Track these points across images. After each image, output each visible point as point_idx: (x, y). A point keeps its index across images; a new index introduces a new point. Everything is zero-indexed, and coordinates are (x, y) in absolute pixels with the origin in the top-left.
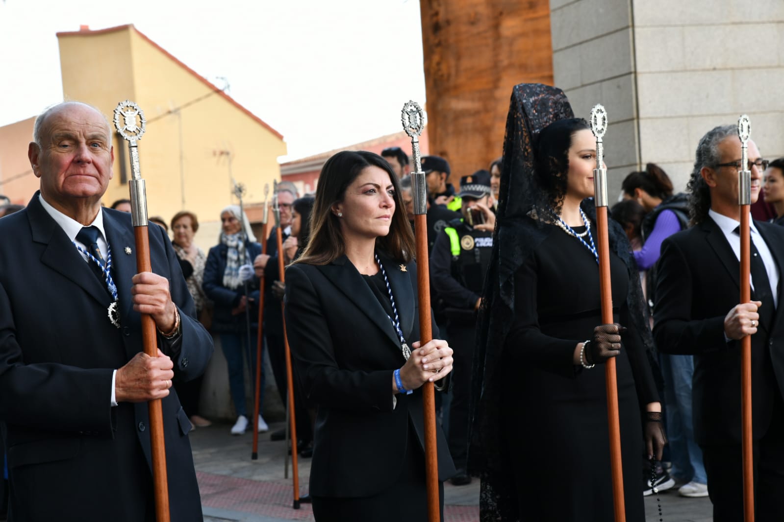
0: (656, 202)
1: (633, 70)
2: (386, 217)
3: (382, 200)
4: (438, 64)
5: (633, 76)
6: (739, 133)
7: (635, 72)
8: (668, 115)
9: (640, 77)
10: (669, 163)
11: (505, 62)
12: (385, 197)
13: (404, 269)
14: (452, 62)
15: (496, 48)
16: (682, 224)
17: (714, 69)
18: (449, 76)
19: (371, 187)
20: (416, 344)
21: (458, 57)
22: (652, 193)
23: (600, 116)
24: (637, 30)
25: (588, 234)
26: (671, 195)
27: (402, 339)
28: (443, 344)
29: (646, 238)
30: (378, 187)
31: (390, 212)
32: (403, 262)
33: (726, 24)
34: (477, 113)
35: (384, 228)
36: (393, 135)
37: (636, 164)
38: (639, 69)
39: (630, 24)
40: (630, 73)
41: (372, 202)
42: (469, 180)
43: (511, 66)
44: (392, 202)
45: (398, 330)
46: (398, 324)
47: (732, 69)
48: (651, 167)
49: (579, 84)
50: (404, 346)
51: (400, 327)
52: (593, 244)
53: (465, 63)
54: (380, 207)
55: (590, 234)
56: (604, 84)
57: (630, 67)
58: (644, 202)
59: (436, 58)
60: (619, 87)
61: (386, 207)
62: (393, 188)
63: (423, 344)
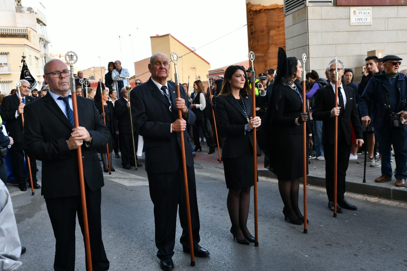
0: (314, 81)
1: (308, 44)
2: (243, 83)
3: (242, 78)
4: (252, 43)
5: (308, 46)
6: (335, 62)
7: (308, 45)
8: (317, 57)
9: (310, 46)
10: (317, 70)
11: (271, 43)
12: (243, 78)
13: (247, 98)
14: (256, 43)
15: (268, 39)
16: (320, 86)
17: (330, 44)
18: (255, 46)
19: (239, 75)
20: (251, 118)
21: (258, 42)
22: (313, 78)
23: (304, 57)
24: (309, 33)
25: (296, 88)
26: (318, 78)
27: (247, 116)
28: (259, 117)
29: (310, 90)
30: (241, 75)
31: (244, 82)
32: (247, 96)
33: (334, 32)
34: (262, 57)
35: (242, 86)
36: (239, 63)
37: (308, 70)
38: (309, 44)
39: (307, 32)
40: (307, 45)
41: (239, 79)
42: (262, 74)
43: (272, 44)
44: (244, 79)
45: (246, 114)
46: (246, 112)
47: (335, 44)
48: (313, 71)
49: (293, 48)
50: (248, 118)
51: (246, 113)
52: (297, 90)
53: (260, 43)
54: (241, 80)
55: (297, 89)
56: (300, 48)
57: (307, 44)
58: (310, 81)
59: (252, 42)
60: (304, 49)
61: (243, 80)
62: (245, 76)
63: (253, 118)
